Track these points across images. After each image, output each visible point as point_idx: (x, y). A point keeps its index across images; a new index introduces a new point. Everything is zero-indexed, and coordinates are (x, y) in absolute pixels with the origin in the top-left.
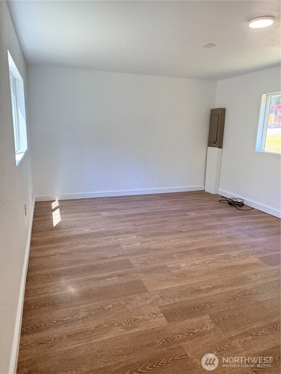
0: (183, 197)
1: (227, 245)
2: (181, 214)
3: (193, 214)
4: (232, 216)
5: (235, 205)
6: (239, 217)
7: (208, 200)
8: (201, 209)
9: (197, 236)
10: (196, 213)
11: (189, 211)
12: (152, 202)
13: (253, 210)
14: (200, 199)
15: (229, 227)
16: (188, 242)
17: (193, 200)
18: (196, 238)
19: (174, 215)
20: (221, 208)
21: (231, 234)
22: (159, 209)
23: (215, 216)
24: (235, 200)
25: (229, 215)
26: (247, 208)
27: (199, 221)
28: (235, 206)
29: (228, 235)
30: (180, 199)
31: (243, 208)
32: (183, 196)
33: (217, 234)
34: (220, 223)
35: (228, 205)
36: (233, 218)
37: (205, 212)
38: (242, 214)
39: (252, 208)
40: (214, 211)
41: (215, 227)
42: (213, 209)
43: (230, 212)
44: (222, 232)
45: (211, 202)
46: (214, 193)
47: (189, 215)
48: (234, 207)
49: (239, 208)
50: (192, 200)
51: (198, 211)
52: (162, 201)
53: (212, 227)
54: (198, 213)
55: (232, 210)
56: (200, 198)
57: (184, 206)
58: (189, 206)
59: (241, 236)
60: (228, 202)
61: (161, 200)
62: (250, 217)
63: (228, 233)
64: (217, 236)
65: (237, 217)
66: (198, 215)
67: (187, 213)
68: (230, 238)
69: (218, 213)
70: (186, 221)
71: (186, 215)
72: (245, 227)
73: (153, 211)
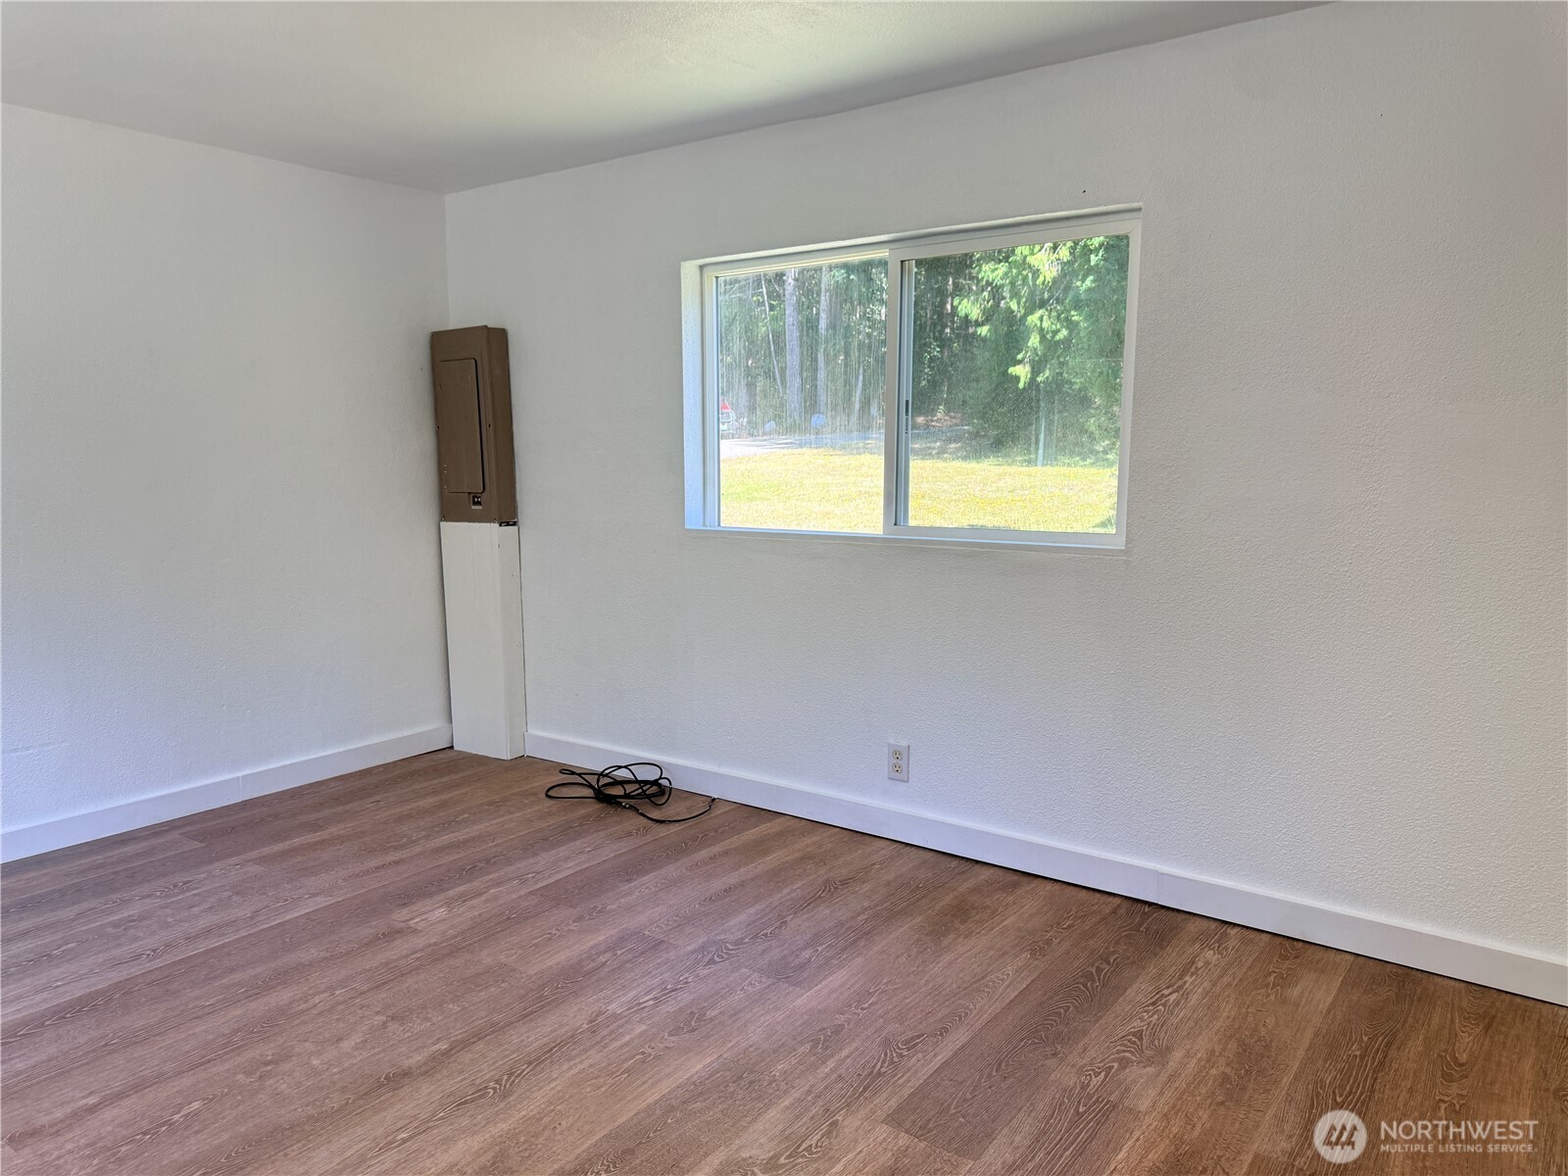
0: (340, 809)
2: (366, 932)
3: (434, 918)
4: (645, 872)
5: (632, 802)
6: (679, 863)
7: (490, 804)
8: (469, 872)
9: (510, 1075)
10: (449, 904)
11: (405, 898)
12: (145, 889)
13: (718, 811)
14: (443, 805)
15: (657, 946)
16: (464, 1149)
17: (409, 816)
18: (504, 1097)
19: (323, 954)
20: (567, 832)
21: (685, 997)
22: (207, 932)
23: (559, 895)
24: (623, 774)
25: (631, 870)
26: (688, 803)
27: (486, 957)
28: (632, 807)
29: (669, 1007)
30: (335, 830)
31: (671, 810)
32: (348, 807)
33: (616, 1017)
34: (602, 938)
35: (599, 806)
36: (650, 880)
37: (499, 884)
38: (680, 850)
39: (709, 799)
40: (544, 859)
41: (589, 973)
42: (535, 854)
43: (624, 846)
44: (637, 998)
45: (511, 813)
46: (505, 755)
47: (415, 931)
48: (631, 814)
49: (656, 814)
50: (400, 819)
51: (462, 888)
52: (216, 868)
53: (572, 980)
54: (464, 898)
55: (630, 834)
56: (444, 797)
57: (367, 872)
58: (397, 863)
59: (739, 995)
60: (589, 792)
61: (210, 862)
62: (726, 853)
63: (666, 993)
64: (622, 1035)
65: (672, 870)
66: (470, 915)
67: (400, 916)
68: (693, 1024)
69: (569, 869)
70: (411, 980)
71: (393, 934)
72: (732, 923)
73: (169, 959)
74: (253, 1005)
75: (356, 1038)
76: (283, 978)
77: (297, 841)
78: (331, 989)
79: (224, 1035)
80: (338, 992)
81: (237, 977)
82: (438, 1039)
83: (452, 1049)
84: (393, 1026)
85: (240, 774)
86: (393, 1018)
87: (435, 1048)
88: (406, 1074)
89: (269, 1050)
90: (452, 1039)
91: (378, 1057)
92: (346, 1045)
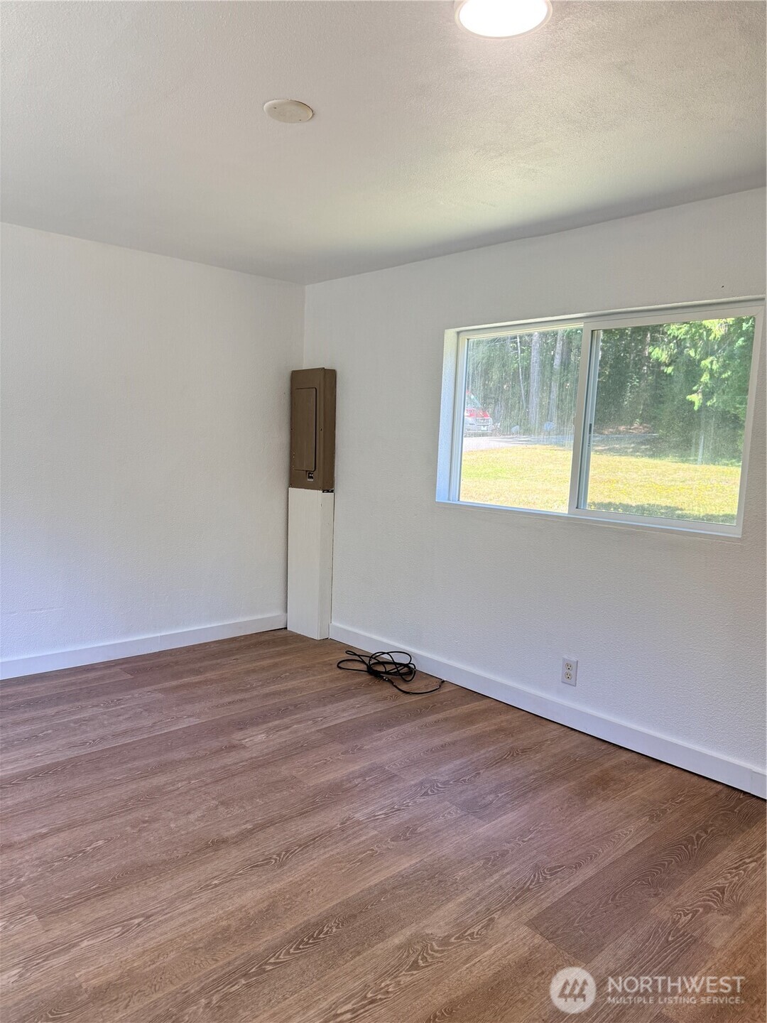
0: (215, 662)
1: (402, 876)
2: (215, 744)
3: (257, 740)
4: (389, 726)
5: (390, 677)
6: (413, 723)
7: (303, 668)
8: (282, 712)
9: (287, 852)
10: (268, 732)
11: (242, 724)
13: (445, 689)
14: (275, 665)
15: (391, 778)
16: (251, 897)
17: (254, 671)
18: (281, 866)
19: (188, 756)
20: (346, 693)
21: (405, 816)
23: (338, 734)
24: (386, 657)
25: (383, 723)
26: (425, 682)
27: (285, 770)
28: (390, 681)
29: (393, 821)
30: (209, 675)
31: (415, 685)
32: (219, 661)
33: (359, 823)
34: (357, 768)
35: (367, 677)
36: (392, 733)
37: (299, 722)
38: (417, 713)
39: (441, 681)
40: (330, 709)
41: (347, 790)
42: (325, 705)
43: (381, 706)
44: (374, 811)
45: (314, 675)
46: (317, 637)
47: (245, 747)
48: (388, 685)
49: (404, 687)
50: (248, 672)
51: (277, 722)
52: (136, 692)
53: (335, 793)
54: (277, 729)
55: (385, 699)
56: (277, 660)
57: (223, 705)
58: (241, 700)
59: (441, 820)
60: (363, 667)
61: (134, 688)
62: (446, 720)
63: (394, 811)
64: (360, 836)
65: (408, 727)
66: (279, 741)
67: (237, 736)
68: (407, 835)
69: (344, 717)
70: (237, 780)
71: (232, 747)
72: (442, 769)
73: (100, 747)
74: (143, 783)
75: (198, 813)
76: (163, 768)
77: (186, 680)
78: (189, 779)
79: (123, 800)
80: (193, 782)
81: (137, 763)
82: (247, 821)
83: (254, 829)
84: (221, 809)
85: (159, 635)
86: (222, 803)
87: (243, 827)
88: (224, 841)
89: (146, 813)
90: (256, 822)
91: (210, 827)
92: (192, 817)
